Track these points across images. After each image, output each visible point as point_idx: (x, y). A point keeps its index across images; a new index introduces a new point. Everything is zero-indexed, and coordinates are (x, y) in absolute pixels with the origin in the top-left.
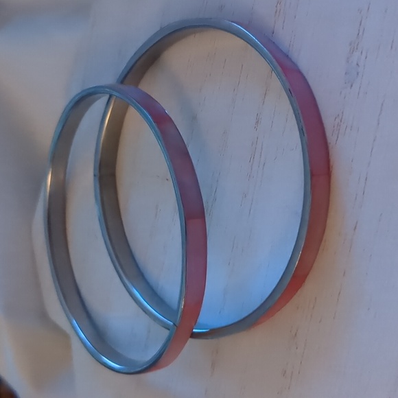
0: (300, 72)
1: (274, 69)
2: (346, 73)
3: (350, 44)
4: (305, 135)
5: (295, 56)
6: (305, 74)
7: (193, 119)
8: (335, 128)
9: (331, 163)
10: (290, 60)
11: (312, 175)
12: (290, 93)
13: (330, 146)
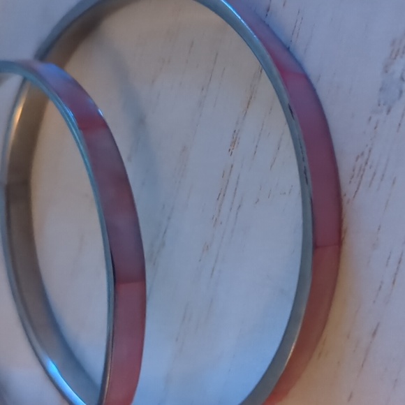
0: (306, 78)
1: (265, 66)
2: (381, 90)
3: (393, 43)
4: (310, 181)
5: (299, 50)
6: (313, 81)
7: (140, 123)
8: (356, 172)
9: (344, 226)
10: (292, 55)
11: (316, 247)
12: (290, 111)
13: (345, 200)
